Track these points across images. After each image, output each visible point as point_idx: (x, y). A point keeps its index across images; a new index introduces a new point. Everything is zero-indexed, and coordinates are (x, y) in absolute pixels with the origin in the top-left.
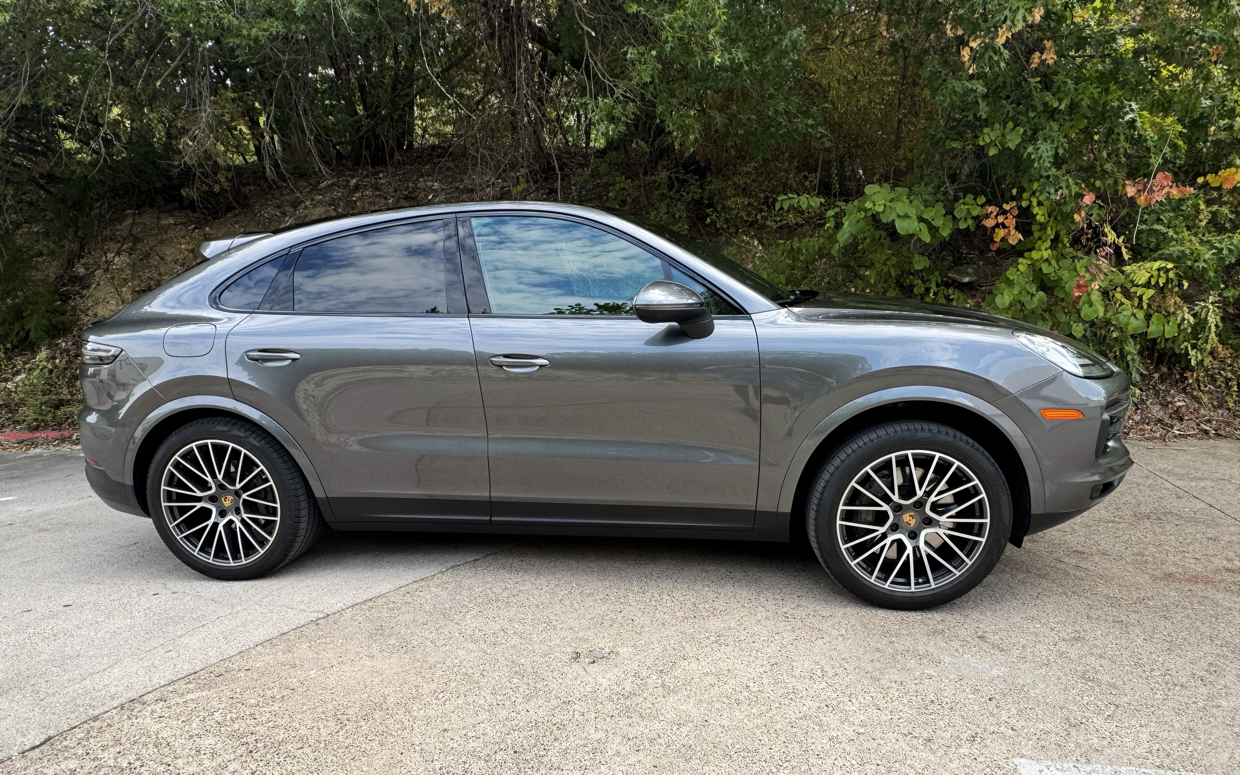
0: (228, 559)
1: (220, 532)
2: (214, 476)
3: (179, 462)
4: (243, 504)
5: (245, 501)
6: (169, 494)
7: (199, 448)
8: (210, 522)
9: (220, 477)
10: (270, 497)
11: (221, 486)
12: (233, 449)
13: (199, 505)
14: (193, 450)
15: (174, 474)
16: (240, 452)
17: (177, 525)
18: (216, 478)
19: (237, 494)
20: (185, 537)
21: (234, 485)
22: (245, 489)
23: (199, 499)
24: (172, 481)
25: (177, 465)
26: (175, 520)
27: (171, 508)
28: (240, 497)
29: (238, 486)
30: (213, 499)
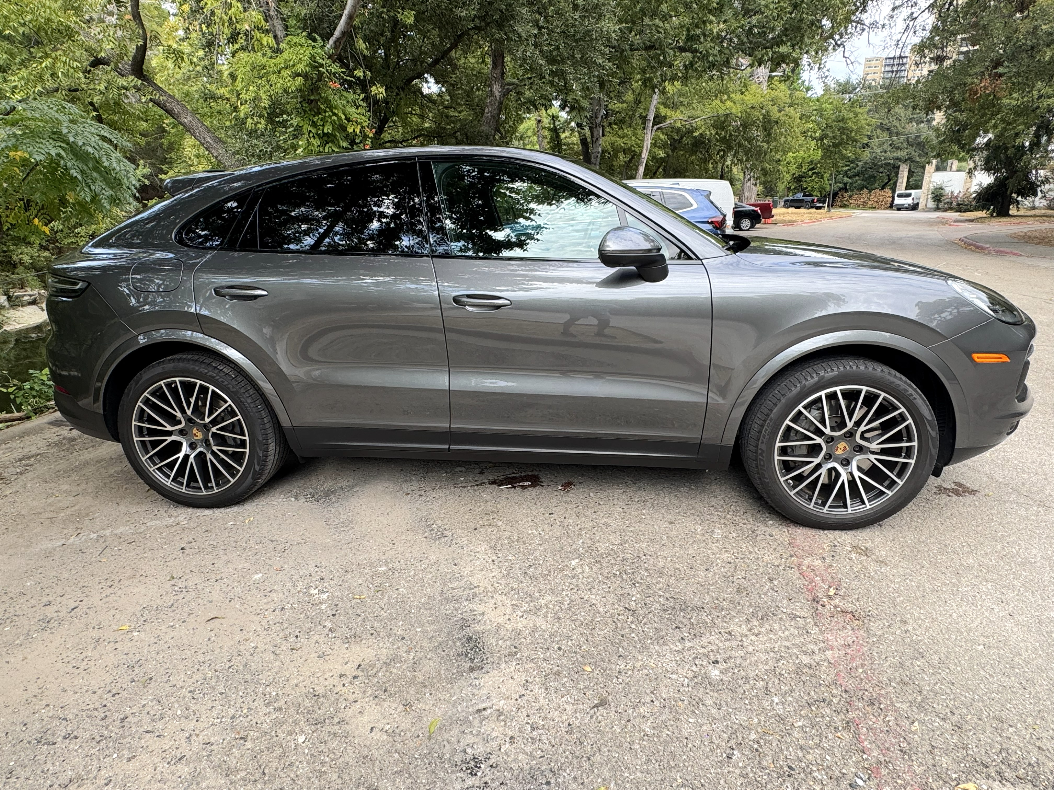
0: (200, 488)
1: (191, 463)
2: (183, 411)
3: (148, 399)
4: (212, 437)
5: (214, 434)
6: (140, 429)
7: (168, 385)
8: (181, 455)
9: (189, 412)
10: (237, 429)
11: (189, 420)
12: (201, 385)
13: (170, 439)
14: (162, 387)
15: (144, 410)
16: (208, 388)
17: (150, 458)
18: (185, 413)
19: (206, 427)
20: (157, 469)
21: (203, 419)
22: (214, 422)
23: (170, 433)
24: (142, 416)
25: (147, 402)
26: (147, 452)
27: (143, 442)
28: (209, 430)
29: (207, 420)
30: (182, 432)
